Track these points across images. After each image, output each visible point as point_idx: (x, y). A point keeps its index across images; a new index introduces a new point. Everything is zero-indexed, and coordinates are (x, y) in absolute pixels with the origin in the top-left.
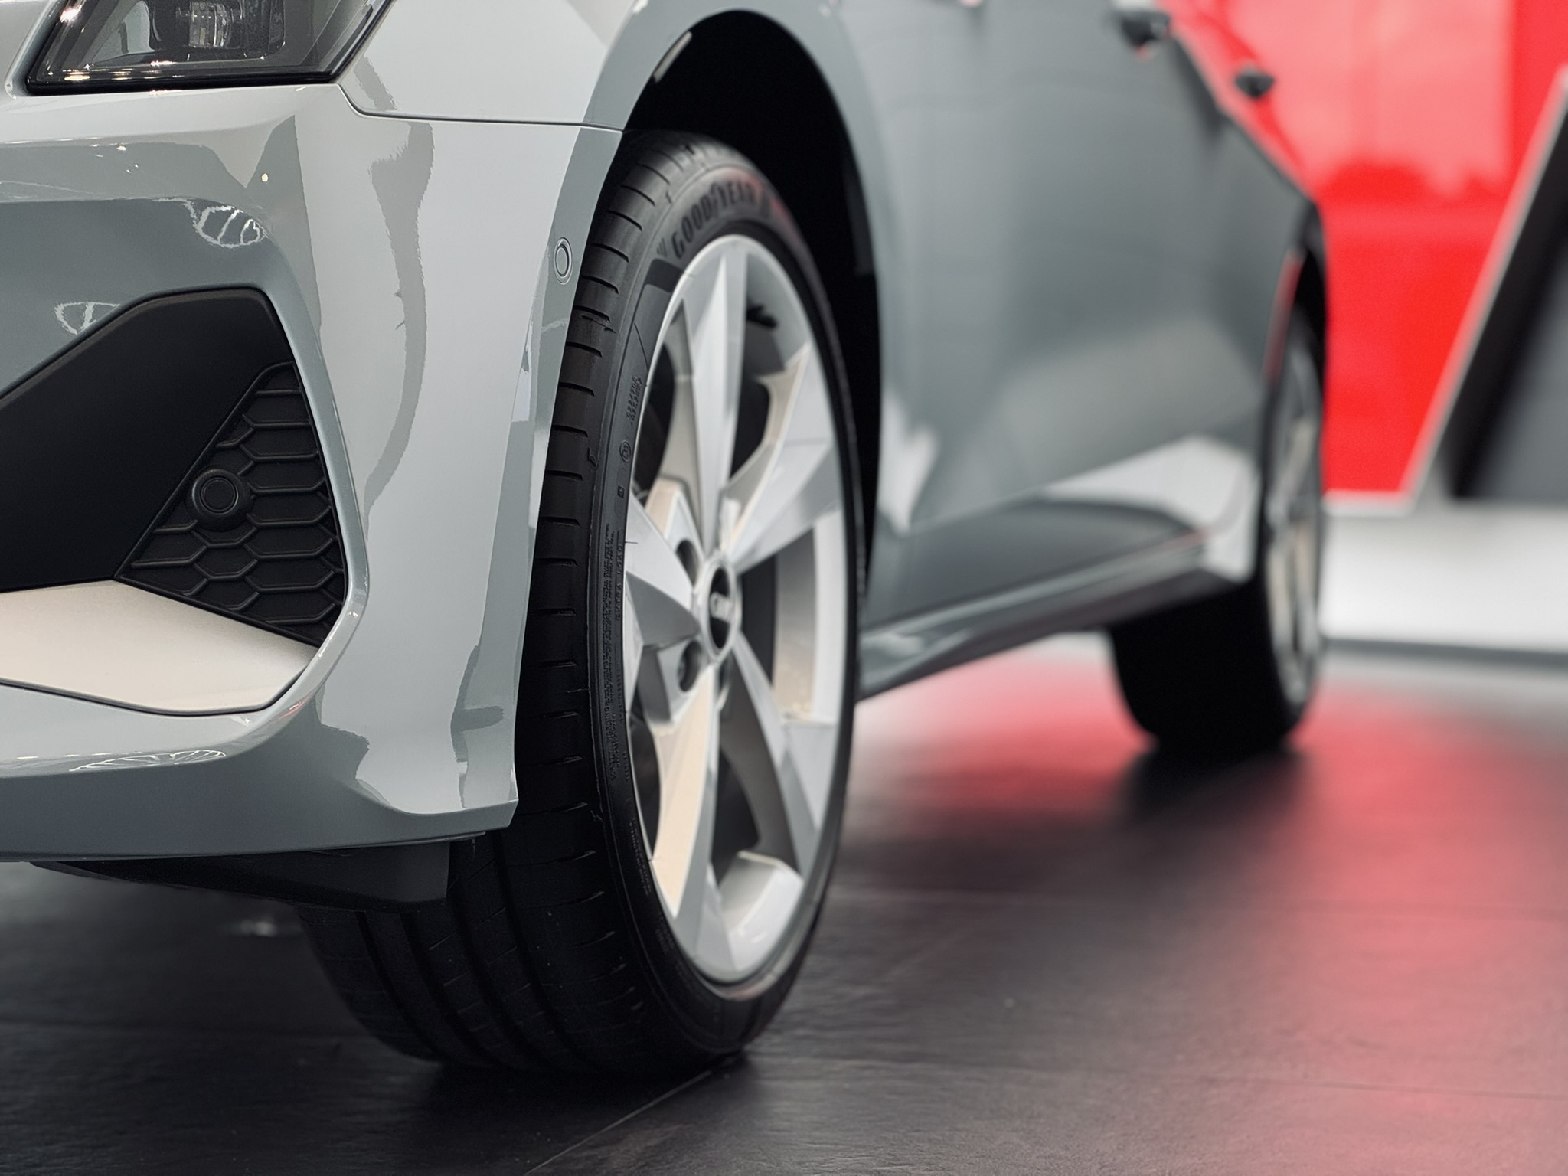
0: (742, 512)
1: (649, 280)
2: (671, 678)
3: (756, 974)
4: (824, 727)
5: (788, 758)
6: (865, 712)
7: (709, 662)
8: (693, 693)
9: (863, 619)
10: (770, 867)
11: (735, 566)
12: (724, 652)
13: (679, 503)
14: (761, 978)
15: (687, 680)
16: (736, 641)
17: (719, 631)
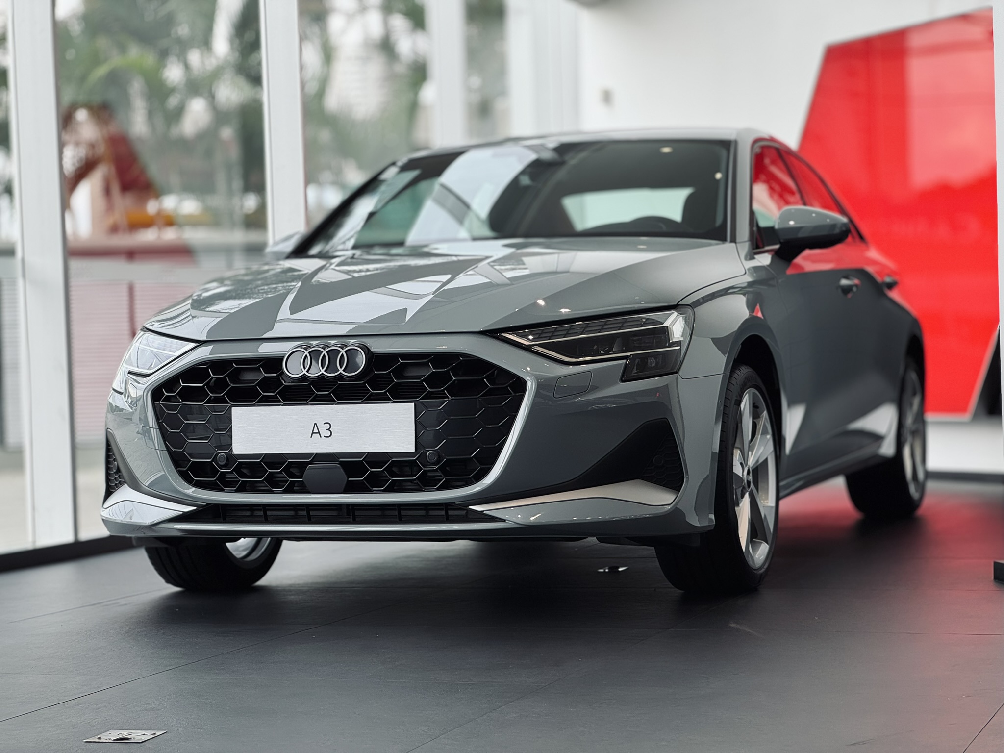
0: (752, 454)
1: (735, 404)
2: (739, 496)
3: (760, 568)
4: (772, 507)
5: (765, 516)
6: (781, 502)
7: (747, 491)
8: (744, 499)
9: (780, 478)
10: (762, 543)
11: (752, 468)
12: (750, 489)
13: (739, 454)
14: (761, 569)
15: (742, 497)
16: (752, 485)
17: (749, 483)
